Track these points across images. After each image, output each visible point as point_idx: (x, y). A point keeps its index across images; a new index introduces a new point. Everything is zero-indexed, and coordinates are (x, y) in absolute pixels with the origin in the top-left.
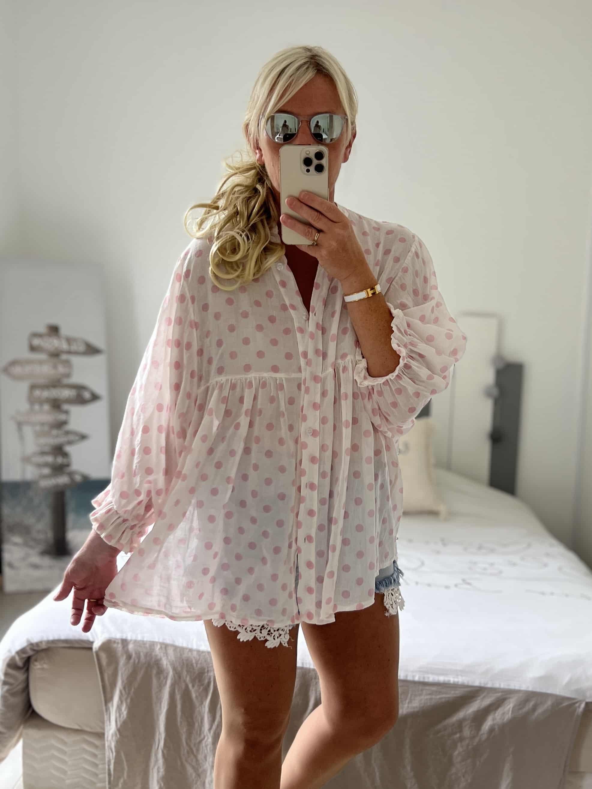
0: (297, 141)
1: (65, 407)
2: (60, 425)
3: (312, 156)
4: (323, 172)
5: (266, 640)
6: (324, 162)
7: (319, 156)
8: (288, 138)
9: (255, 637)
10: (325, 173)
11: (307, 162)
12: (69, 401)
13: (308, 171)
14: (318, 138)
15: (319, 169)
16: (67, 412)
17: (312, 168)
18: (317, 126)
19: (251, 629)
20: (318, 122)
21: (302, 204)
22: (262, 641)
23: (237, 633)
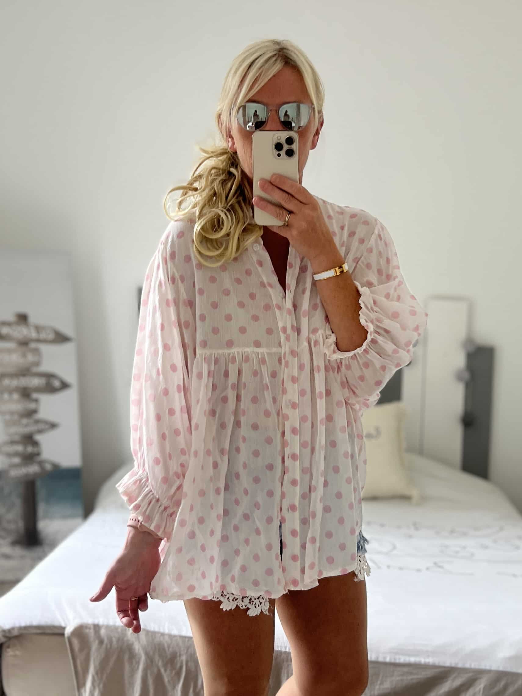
0: (268, 127)
1: (35, 395)
2: (31, 413)
3: (283, 141)
4: (294, 157)
5: (248, 609)
6: (295, 147)
7: (290, 141)
8: (259, 125)
9: (237, 605)
10: (296, 158)
11: (279, 147)
12: (39, 390)
13: (279, 155)
14: (287, 125)
15: (290, 153)
16: (36, 401)
17: (283, 153)
18: (286, 115)
19: (233, 599)
20: (286, 111)
21: (273, 187)
22: (244, 609)
23: (220, 602)
